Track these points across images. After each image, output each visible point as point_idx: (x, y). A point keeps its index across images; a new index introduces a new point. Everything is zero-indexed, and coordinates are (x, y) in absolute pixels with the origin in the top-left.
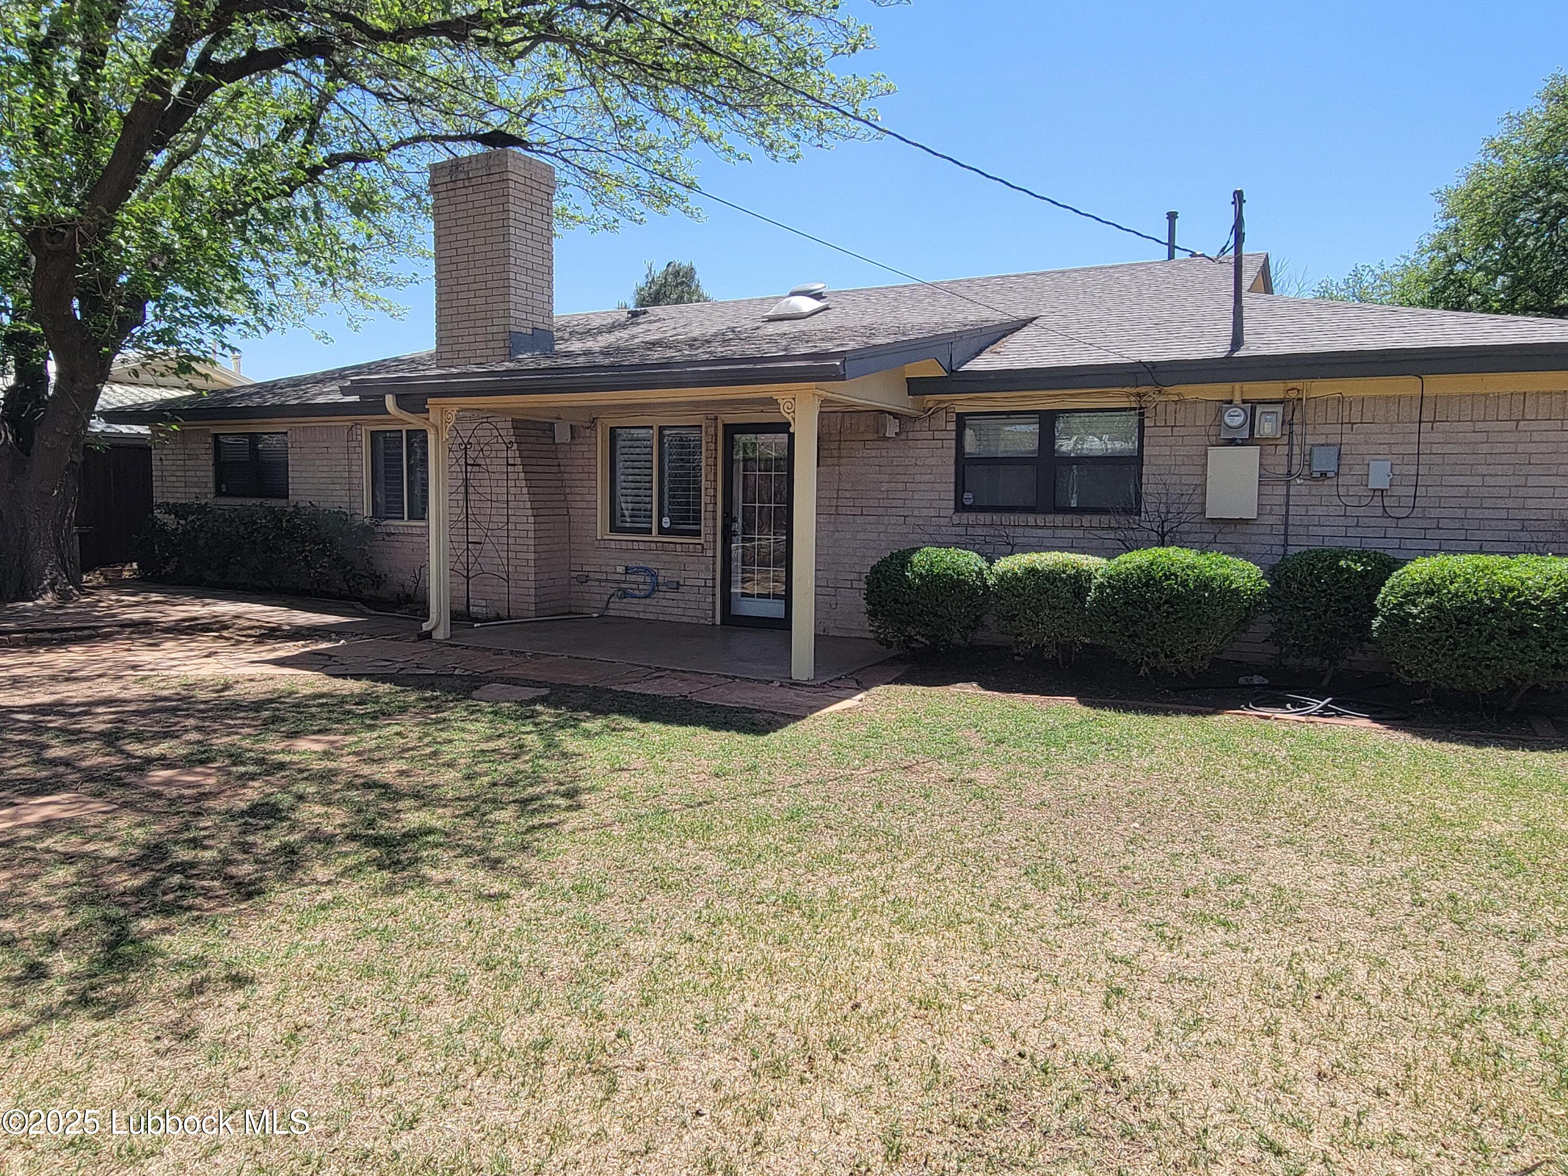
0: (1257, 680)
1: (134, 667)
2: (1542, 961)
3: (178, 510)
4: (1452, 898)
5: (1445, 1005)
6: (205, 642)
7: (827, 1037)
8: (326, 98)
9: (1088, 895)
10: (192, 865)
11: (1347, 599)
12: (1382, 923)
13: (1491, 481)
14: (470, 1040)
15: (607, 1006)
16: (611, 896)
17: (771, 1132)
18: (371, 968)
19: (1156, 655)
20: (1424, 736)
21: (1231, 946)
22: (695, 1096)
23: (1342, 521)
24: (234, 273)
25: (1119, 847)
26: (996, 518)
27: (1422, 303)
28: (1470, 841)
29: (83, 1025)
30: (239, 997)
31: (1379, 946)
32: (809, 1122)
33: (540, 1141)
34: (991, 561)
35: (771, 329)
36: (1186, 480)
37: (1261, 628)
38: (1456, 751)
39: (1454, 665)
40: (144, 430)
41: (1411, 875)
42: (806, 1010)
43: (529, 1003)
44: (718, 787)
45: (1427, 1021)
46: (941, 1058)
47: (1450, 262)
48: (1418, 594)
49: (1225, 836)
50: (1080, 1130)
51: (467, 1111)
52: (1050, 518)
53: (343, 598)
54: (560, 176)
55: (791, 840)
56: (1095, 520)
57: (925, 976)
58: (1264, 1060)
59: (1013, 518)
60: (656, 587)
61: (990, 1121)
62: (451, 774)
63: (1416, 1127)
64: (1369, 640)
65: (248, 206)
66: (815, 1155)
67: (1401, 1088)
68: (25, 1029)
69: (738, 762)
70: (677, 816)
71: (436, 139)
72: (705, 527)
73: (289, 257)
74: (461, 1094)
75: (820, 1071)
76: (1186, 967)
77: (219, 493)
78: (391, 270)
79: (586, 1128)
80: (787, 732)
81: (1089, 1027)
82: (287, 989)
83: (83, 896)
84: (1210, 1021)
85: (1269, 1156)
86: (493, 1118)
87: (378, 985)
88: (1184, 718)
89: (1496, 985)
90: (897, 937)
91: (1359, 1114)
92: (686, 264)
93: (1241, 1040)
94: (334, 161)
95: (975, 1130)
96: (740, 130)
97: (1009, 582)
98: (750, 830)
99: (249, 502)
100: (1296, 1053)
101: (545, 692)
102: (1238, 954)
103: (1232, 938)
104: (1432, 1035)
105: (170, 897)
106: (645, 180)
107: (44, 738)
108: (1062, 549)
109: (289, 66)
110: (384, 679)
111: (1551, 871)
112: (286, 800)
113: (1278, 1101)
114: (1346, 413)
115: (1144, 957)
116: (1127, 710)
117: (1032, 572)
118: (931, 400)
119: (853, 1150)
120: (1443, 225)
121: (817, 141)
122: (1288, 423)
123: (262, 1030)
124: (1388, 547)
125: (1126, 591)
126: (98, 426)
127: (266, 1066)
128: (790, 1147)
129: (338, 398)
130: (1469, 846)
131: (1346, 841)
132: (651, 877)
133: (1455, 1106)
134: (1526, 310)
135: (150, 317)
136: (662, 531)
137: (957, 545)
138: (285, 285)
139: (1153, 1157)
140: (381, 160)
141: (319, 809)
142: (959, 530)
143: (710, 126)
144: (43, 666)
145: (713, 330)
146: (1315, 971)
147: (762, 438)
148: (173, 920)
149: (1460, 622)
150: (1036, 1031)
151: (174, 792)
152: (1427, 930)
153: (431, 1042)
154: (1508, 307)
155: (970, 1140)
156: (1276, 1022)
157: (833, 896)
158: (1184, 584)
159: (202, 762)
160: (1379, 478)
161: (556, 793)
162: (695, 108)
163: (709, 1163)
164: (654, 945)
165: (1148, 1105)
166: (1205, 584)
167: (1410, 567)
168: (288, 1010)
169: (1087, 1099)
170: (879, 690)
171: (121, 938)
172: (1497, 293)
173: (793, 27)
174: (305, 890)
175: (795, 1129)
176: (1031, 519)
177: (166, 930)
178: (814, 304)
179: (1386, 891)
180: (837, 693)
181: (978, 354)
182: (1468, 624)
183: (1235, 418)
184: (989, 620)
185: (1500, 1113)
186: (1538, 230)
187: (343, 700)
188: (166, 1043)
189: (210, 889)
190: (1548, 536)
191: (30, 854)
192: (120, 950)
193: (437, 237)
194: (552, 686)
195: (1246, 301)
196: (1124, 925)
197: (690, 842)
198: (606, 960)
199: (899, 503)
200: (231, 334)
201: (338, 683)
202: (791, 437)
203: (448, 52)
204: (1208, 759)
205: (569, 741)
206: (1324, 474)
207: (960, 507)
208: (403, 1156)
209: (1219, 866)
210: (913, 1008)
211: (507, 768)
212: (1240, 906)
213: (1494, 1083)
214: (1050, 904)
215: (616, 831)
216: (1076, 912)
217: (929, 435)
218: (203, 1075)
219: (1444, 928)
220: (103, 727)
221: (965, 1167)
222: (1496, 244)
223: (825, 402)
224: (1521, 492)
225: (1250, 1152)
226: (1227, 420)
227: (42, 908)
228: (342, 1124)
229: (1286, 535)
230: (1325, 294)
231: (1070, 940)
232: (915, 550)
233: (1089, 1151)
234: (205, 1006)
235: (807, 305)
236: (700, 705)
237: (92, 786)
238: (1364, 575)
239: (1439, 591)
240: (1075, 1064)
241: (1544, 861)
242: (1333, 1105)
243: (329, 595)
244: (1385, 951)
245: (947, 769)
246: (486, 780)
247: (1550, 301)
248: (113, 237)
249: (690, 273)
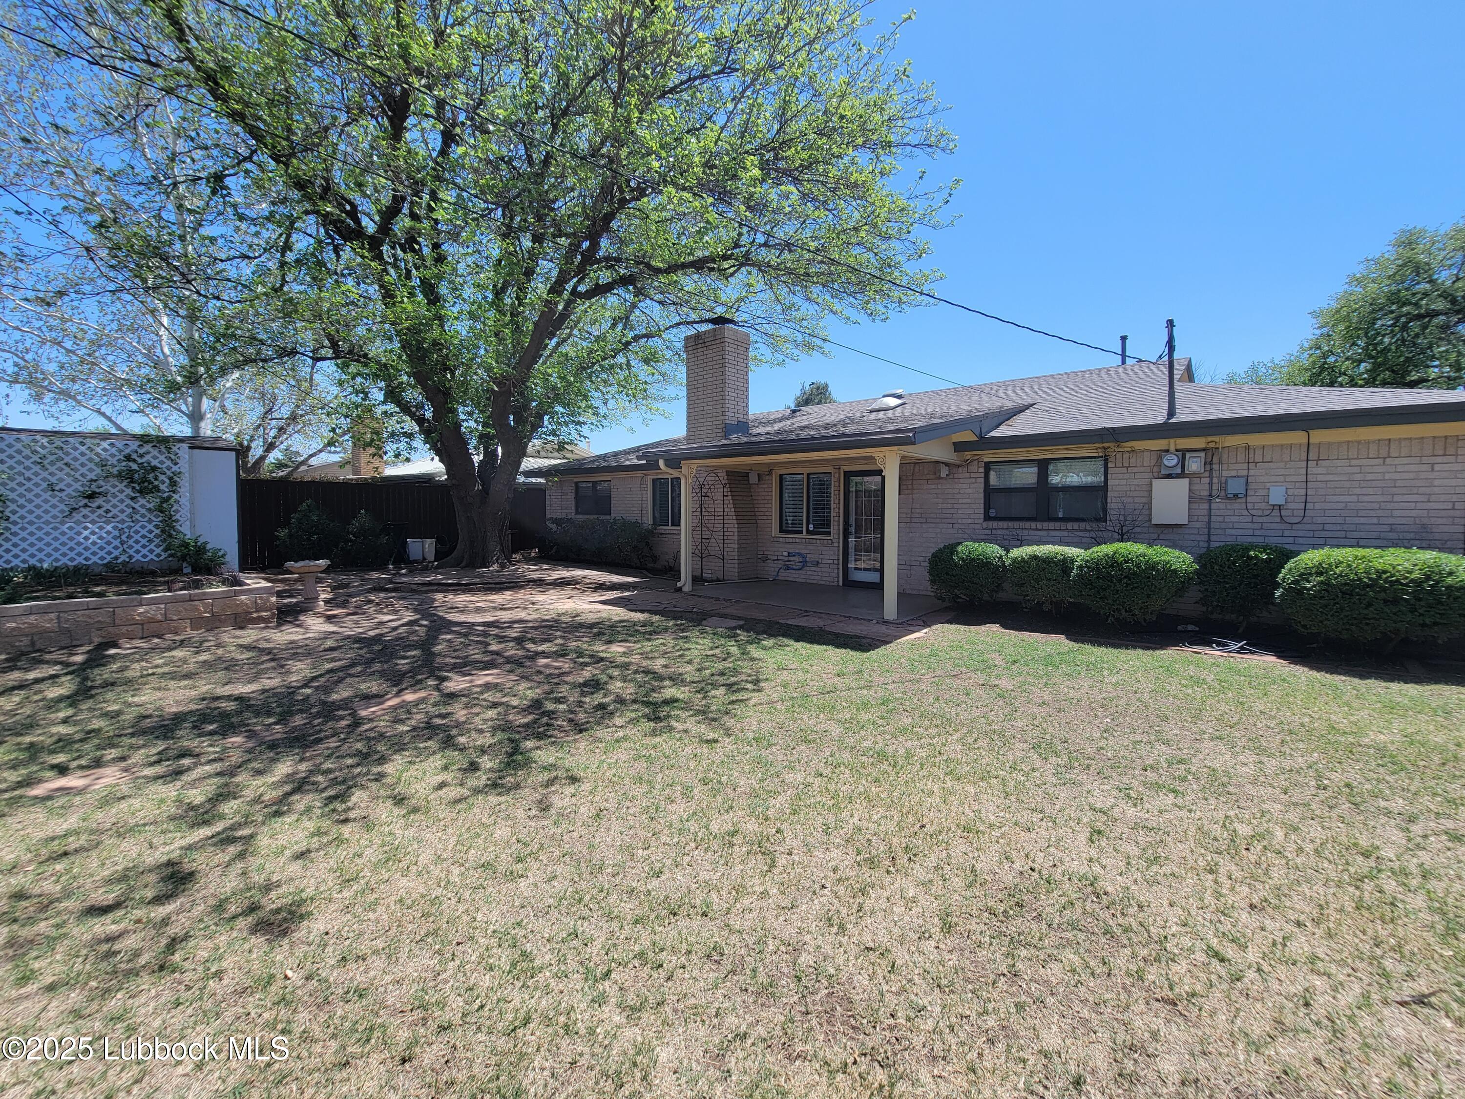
0: (1190, 627)
1: (533, 603)
2: (1425, 837)
3: (557, 521)
4: (1348, 785)
5: (1348, 864)
6: (568, 591)
7: (904, 845)
8: (634, 306)
9: (1076, 764)
10: (553, 712)
11: (1256, 576)
12: (1293, 800)
13: (1362, 498)
14: (693, 826)
15: (771, 813)
16: (775, 745)
17: (868, 904)
18: (641, 778)
19: (1119, 610)
20: (1319, 670)
21: (1179, 807)
22: (822, 875)
23: (1250, 525)
24: (586, 397)
25: (1097, 735)
26: (1011, 524)
27: (1305, 384)
28: (1360, 746)
29: (493, 799)
30: (570, 790)
31: (1293, 816)
32: (892, 900)
33: (730, 893)
34: (1007, 551)
35: (872, 416)
36: (1137, 500)
37: (1194, 594)
38: (1344, 681)
39: (1341, 623)
40: (542, 480)
41: (1315, 767)
42: (891, 826)
43: (726, 806)
44: (839, 682)
45: (1335, 874)
46: (978, 866)
47: (1325, 356)
48: (1311, 574)
49: (1171, 731)
50: (1073, 926)
51: (689, 870)
52: (1045, 525)
53: (637, 568)
54: (752, 338)
55: (882, 718)
56: (1076, 525)
57: (967, 811)
58: (1208, 892)
59: (1021, 524)
60: (805, 564)
61: (1011, 912)
62: (689, 668)
63: (1330, 953)
64: (1273, 604)
65: (594, 364)
66: (895, 922)
67: (1317, 922)
68: (466, 798)
69: (851, 668)
70: (815, 698)
71: (688, 323)
72: (833, 529)
73: (613, 390)
74: (686, 859)
75: (899, 867)
76: (1147, 819)
77: (577, 513)
78: (666, 393)
79: (756, 888)
80: (880, 651)
81: (1078, 854)
82: (596, 787)
83: (500, 726)
84: (1166, 858)
85: (1215, 962)
86: (704, 875)
87: (645, 788)
88: (1139, 651)
89: (1388, 853)
90: (949, 784)
91: (1284, 938)
92: (823, 382)
93: (1189, 875)
94: (636, 338)
95: (1001, 918)
96: (852, 306)
97: (1019, 564)
98: (858, 710)
99: (592, 517)
100: (1232, 889)
101: (741, 623)
102: (1184, 813)
103: (1179, 801)
104: (1339, 885)
105: (541, 729)
106: (800, 337)
107: (488, 640)
108: (1054, 543)
109: (615, 291)
110: (656, 613)
111: (1428, 771)
112: (604, 678)
113: (1220, 922)
114: (1251, 456)
115: (1116, 810)
116: (1100, 644)
117: (1035, 557)
118: (968, 455)
119: (921, 922)
120: (1318, 332)
121: (898, 309)
122: (1209, 463)
123: (582, 810)
124: (1286, 543)
125: (1098, 570)
126: (521, 479)
127: (583, 831)
128: (880, 915)
129: (636, 462)
130: (1360, 749)
131: (1262, 740)
132: (799, 735)
133: (1361, 941)
134: (1384, 384)
135: (546, 423)
136: (808, 532)
137: (985, 541)
138: (611, 403)
139: (1128, 951)
140: (660, 336)
141: (619, 684)
142: (988, 532)
143: (836, 305)
144: (491, 601)
145: (838, 419)
146: (1243, 830)
147: (867, 479)
148: (542, 742)
149: (1344, 593)
150: (1042, 854)
151: (548, 671)
152: (1330, 807)
153: (671, 825)
154: (1371, 382)
155: (998, 924)
156: (1216, 864)
157: (908, 755)
158: (1138, 566)
159: (563, 656)
160: (1277, 496)
161: (747, 681)
162: (828, 297)
163: (829, 919)
164: (800, 777)
165: (1123, 914)
166: (1152, 566)
167: (1303, 556)
168: (597, 799)
169: (1078, 905)
170: (939, 626)
171: (516, 751)
172: (1361, 374)
173: (884, 247)
174: (609, 730)
175: (884, 904)
176: (1033, 525)
177: (538, 748)
178: (898, 402)
179: (1294, 775)
180: (911, 628)
181: (998, 426)
182: (1351, 595)
183: (1171, 461)
184: (1006, 586)
185: (1398, 949)
186: (1392, 331)
187: (635, 624)
188: (533, 812)
189: (561, 726)
190: (1412, 536)
191: (476, 702)
192: (515, 757)
193: (688, 374)
194: (746, 619)
195: (1178, 387)
196: (1102, 787)
197: (822, 715)
198: (771, 784)
199: (949, 516)
200: (585, 430)
201: (633, 614)
202: (884, 478)
203: (696, 276)
204: (1157, 679)
205: (755, 651)
206: (1236, 496)
207: (987, 518)
208: (653, 893)
209: (1167, 750)
210: (959, 831)
211: (720, 666)
212: (1184, 779)
213: (1391, 926)
214: (1049, 769)
215: (779, 706)
216: (1068, 776)
217: (968, 475)
218: (551, 833)
219: (1343, 807)
220: (516, 635)
221: (994, 942)
222: (1359, 342)
223: (903, 457)
224: (1389, 506)
225: (1200, 957)
226: (1166, 462)
227: (481, 731)
228: (621, 870)
229: (1209, 535)
230: (1231, 381)
231: (1064, 794)
232: (959, 544)
233: (1081, 941)
234: (554, 793)
235: (893, 402)
236: (830, 633)
237: (508, 667)
238: (1269, 560)
239: (1327, 572)
240: (1070, 879)
241: (1422, 763)
242: (1263, 929)
243: (630, 567)
244: (1297, 820)
245: (981, 678)
246: (708, 672)
247: (1403, 377)
248: (528, 384)
249: (826, 387)
